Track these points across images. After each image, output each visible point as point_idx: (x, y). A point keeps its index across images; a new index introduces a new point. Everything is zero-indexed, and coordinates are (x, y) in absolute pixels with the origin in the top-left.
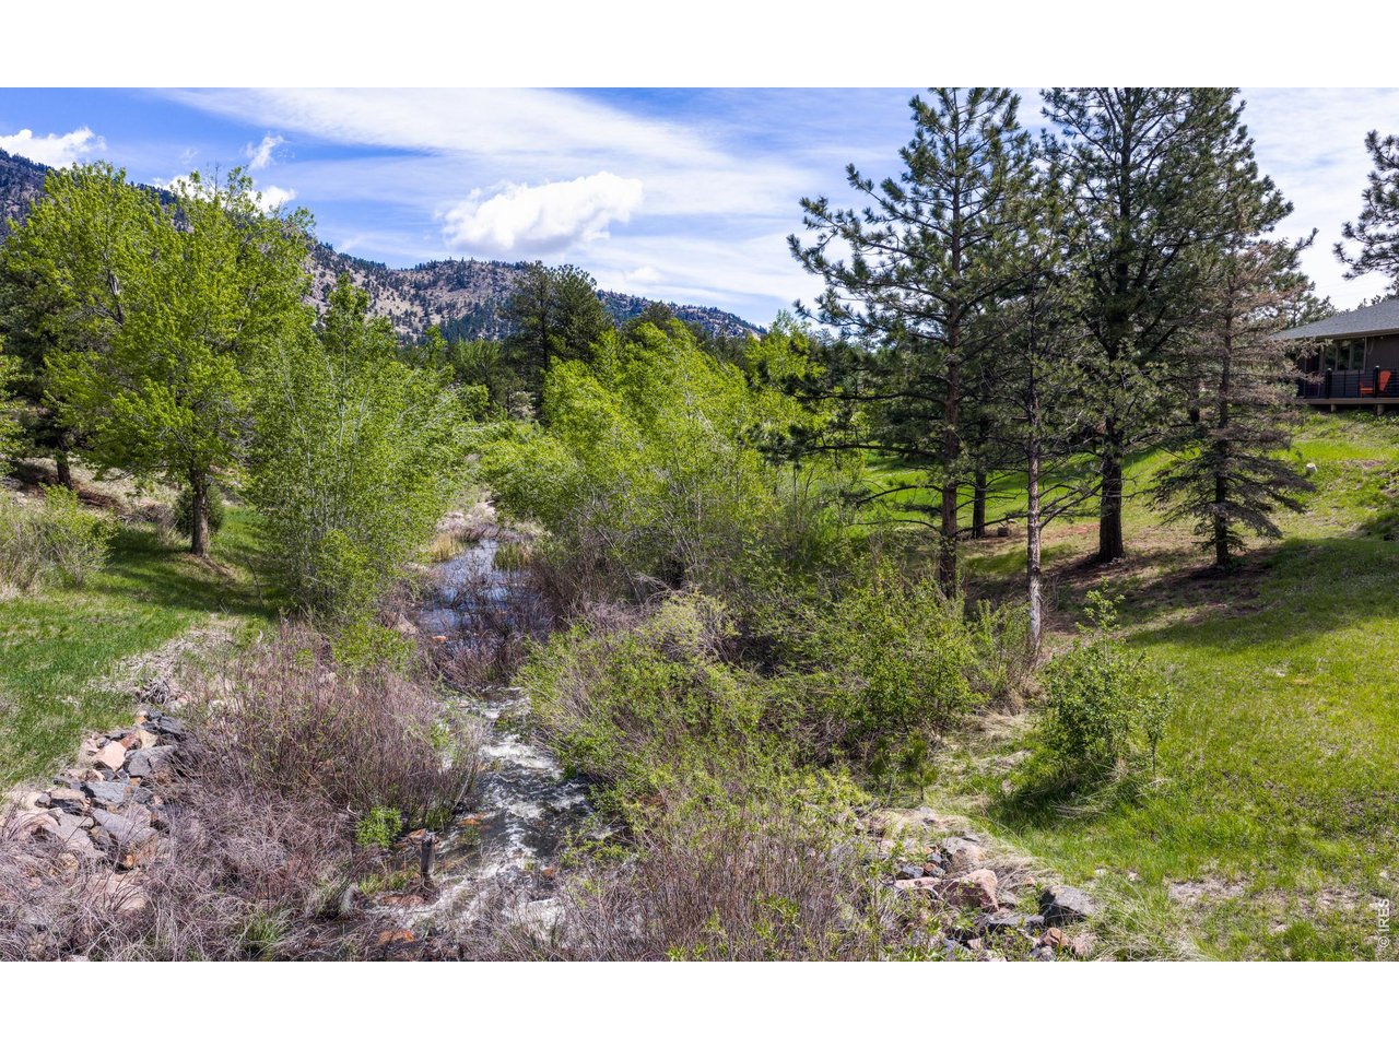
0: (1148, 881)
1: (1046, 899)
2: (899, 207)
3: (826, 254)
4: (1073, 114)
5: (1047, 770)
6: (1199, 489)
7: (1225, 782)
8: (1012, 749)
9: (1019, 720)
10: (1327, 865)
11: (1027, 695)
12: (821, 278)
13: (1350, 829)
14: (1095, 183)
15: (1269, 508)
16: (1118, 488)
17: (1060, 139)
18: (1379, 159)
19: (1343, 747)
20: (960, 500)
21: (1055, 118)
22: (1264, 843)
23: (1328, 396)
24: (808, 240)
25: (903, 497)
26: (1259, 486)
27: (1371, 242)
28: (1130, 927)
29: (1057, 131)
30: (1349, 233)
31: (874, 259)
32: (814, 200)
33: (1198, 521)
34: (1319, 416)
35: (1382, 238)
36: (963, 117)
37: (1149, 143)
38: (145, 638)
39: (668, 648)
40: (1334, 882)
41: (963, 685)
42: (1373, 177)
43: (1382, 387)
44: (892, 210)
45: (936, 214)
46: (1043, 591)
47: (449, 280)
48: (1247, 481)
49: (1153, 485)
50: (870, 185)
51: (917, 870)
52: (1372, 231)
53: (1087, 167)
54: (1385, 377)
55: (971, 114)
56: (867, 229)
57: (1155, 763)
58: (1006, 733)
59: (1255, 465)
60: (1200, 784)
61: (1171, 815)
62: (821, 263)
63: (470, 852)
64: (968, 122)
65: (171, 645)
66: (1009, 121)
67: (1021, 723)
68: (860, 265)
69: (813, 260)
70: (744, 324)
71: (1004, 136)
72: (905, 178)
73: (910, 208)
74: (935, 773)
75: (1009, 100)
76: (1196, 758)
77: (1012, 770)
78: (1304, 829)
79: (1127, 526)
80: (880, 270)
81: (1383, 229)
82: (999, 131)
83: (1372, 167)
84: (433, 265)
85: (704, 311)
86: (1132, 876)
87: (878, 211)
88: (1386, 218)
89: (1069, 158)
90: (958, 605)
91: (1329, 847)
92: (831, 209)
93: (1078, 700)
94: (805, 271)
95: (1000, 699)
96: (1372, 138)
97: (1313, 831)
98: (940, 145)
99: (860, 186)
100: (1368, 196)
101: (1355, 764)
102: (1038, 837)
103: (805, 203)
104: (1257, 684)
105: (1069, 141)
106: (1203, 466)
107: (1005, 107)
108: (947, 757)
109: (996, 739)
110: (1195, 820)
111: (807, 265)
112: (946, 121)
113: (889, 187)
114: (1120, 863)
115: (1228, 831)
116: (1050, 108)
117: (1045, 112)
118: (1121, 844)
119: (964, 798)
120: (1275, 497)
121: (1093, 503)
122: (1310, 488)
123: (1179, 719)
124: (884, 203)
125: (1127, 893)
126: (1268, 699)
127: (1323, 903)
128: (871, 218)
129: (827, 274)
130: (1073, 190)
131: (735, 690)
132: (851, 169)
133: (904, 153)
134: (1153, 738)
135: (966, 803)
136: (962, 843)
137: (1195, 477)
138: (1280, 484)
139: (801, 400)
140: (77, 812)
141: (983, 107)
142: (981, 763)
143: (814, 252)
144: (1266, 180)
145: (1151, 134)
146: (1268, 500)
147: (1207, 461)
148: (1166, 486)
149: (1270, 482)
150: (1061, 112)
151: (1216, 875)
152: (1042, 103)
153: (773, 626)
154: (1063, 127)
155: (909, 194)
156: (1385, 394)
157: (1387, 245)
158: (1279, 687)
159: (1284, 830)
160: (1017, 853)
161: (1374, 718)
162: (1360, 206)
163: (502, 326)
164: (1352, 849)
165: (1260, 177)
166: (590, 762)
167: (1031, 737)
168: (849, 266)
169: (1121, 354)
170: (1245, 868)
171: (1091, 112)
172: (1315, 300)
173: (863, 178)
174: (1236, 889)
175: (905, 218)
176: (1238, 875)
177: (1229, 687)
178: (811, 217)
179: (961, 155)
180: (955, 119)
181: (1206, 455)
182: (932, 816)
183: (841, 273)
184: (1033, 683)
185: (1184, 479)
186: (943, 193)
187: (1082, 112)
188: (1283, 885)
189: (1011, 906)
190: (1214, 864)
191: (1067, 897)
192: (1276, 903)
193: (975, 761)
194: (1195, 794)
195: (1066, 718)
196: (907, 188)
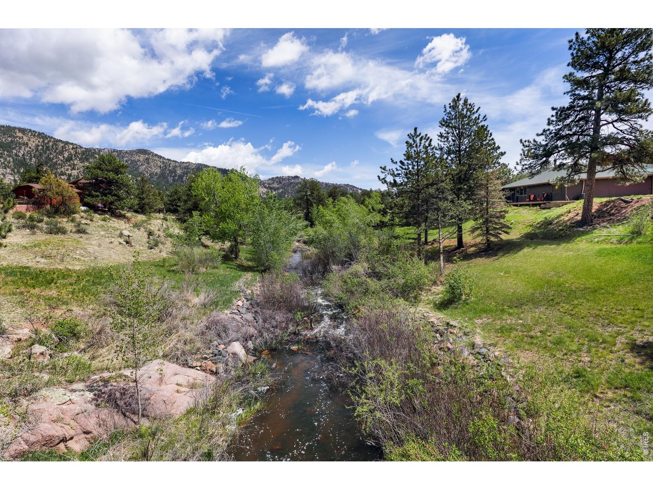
0: (470, 319)
1: (448, 324)
2: (404, 167)
3: (386, 179)
4: (446, 139)
5: (446, 298)
6: (482, 230)
7: (488, 298)
8: (438, 294)
9: (439, 288)
10: (510, 314)
11: (441, 282)
12: (386, 185)
13: (516, 307)
14: (452, 156)
15: (500, 234)
16: (461, 231)
17: (443, 146)
18: (524, 145)
19: (515, 290)
20: (422, 236)
21: (441, 141)
22: (497, 311)
23: (517, 202)
24: (382, 176)
25: (408, 236)
26: (497, 229)
27: (523, 166)
28: (466, 327)
29: (442, 144)
30: (517, 164)
31: (398, 180)
32: (383, 167)
33: (482, 238)
34: (516, 207)
35: (526, 164)
36: (418, 144)
37: (465, 145)
38: (236, 278)
39: (356, 275)
40: (512, 318)
41: (426, 280)
42: (523, 150)
43: (532, 199)
44: (402, 168)
45: (413, 168)
46: (444, 257)
47: (277, 182)
48: (494, 227)
49: (470, 230)
50: (396, 163)
51: (418, 320)
52: (523, 163)
53: (449, 152)
54: (532, 196)
55: (420, 144)
56: (396, 172)
57: (472, 295)
58: (437, 291)
59: (496, 223)
60: (482, 299)
61: (475, 306)
62: (386, 182)
63: (319, 322)
64: (420, 146)
65: (241, 280)
66: (430, 145)
67: (440, 288)
68: (395, 181)
69: (384, 181)
70: (356, 188)
71: (429, 148)
72: (405, 160)
73: (406, 167)
74: (421, 300)
75: (429, 139)
76: (481, 294)
77: (438, 298)
78: (505, 307)
79: (464, 240)
80: (400, 182)
81: (526, 162)
82: (427, 147)
83: (522, 147)
84: (273, 178)
85: (345, 185)
86: (467, 319)
87: (399, 168)
88: (526, 160)
89: (445, 149)
90: (423, 261)
91: (511, 311)
92: (387, 168)
93: (453, 282)
94: (382, 184)
95: (435, 283)
96: (521, 141)
97: (508, 308)
98: (413, 152)
99: (394, 163)
100: (521, 155)
101: (518, 293)
102: (445, 312)
103: (381, 168)
104: (496, 277)
105: (445, 146)
106: (483, 225)
107: (429, 141)
108: (424, 296)
109: (434, 292)
110: (481, 306)
111: (382, 182)
112: (414, 145)
113: (401, 162)
114: (464, 316)
115: (488, 309)
116: (440, 138)
117: (438, 139)
118: (464, 313)
119: (428, 305)
120: (502, 231)
121: (455, 235)
122: (510, 228)
123: (477, 285)
124: (400, 166)
125: (466, 321)
126: (499, 280)
127: (509, 322)
128: (397, 170)
129: (387, 184)
130: (447, 158)
131: (373, 284)
132: (392, 159)
133: (404, 154)
134: (471, 290)
135: (428, 306)
136: (428, 314)
137: (481, 227)
138: (503, 228)
139: (382, 214)
140: (238, 315)
141: (423, 141)
142: (431, 298)
143: (384, 179)
144: (498, 146)
145: (466, 142)
146: (500, 232)
147: (484, 223)
148: (474, 230)
149: (500, 228)
150: (442, 139)
151: (485, 317)
152: (437, 137)
153: (380, 269)
154: (443, 143)
155: (406, 163)
156: (533, 201)
157: (527, 166)
158: (502, 277)
159: (501, 308)
160: (440, 315)
161: (523, 283)
162: (520, 158)
163: (291, 193)
164: (516, 311)
165: (496, 146)
166: (342, 301)
167: (442, 291)
168: (393, 182)
169: (460, 199)
170: (492, 316)
171: (450, 139)
172: (514, 175)
173: (395, 161)
174: (489, 320)
175: (405, 169)
176: (491, 317)
177: (489, 278)
178: (383, 171)
179: (418, 153)
180: (416, 145)
181: (484, 222)
182: (421, 309)
183: (391, 183)
184: (442, 279)
185: (478, 228)
186: (414, 163)
187: (448, 139)
188: (500, 319)
189: (440, 326)
190: (485, 315)
191: (452, 323)
192: (499, 322)
193: (430, 297)
194: (481, 301)
195: (450, 286)
196: (406, 162)
